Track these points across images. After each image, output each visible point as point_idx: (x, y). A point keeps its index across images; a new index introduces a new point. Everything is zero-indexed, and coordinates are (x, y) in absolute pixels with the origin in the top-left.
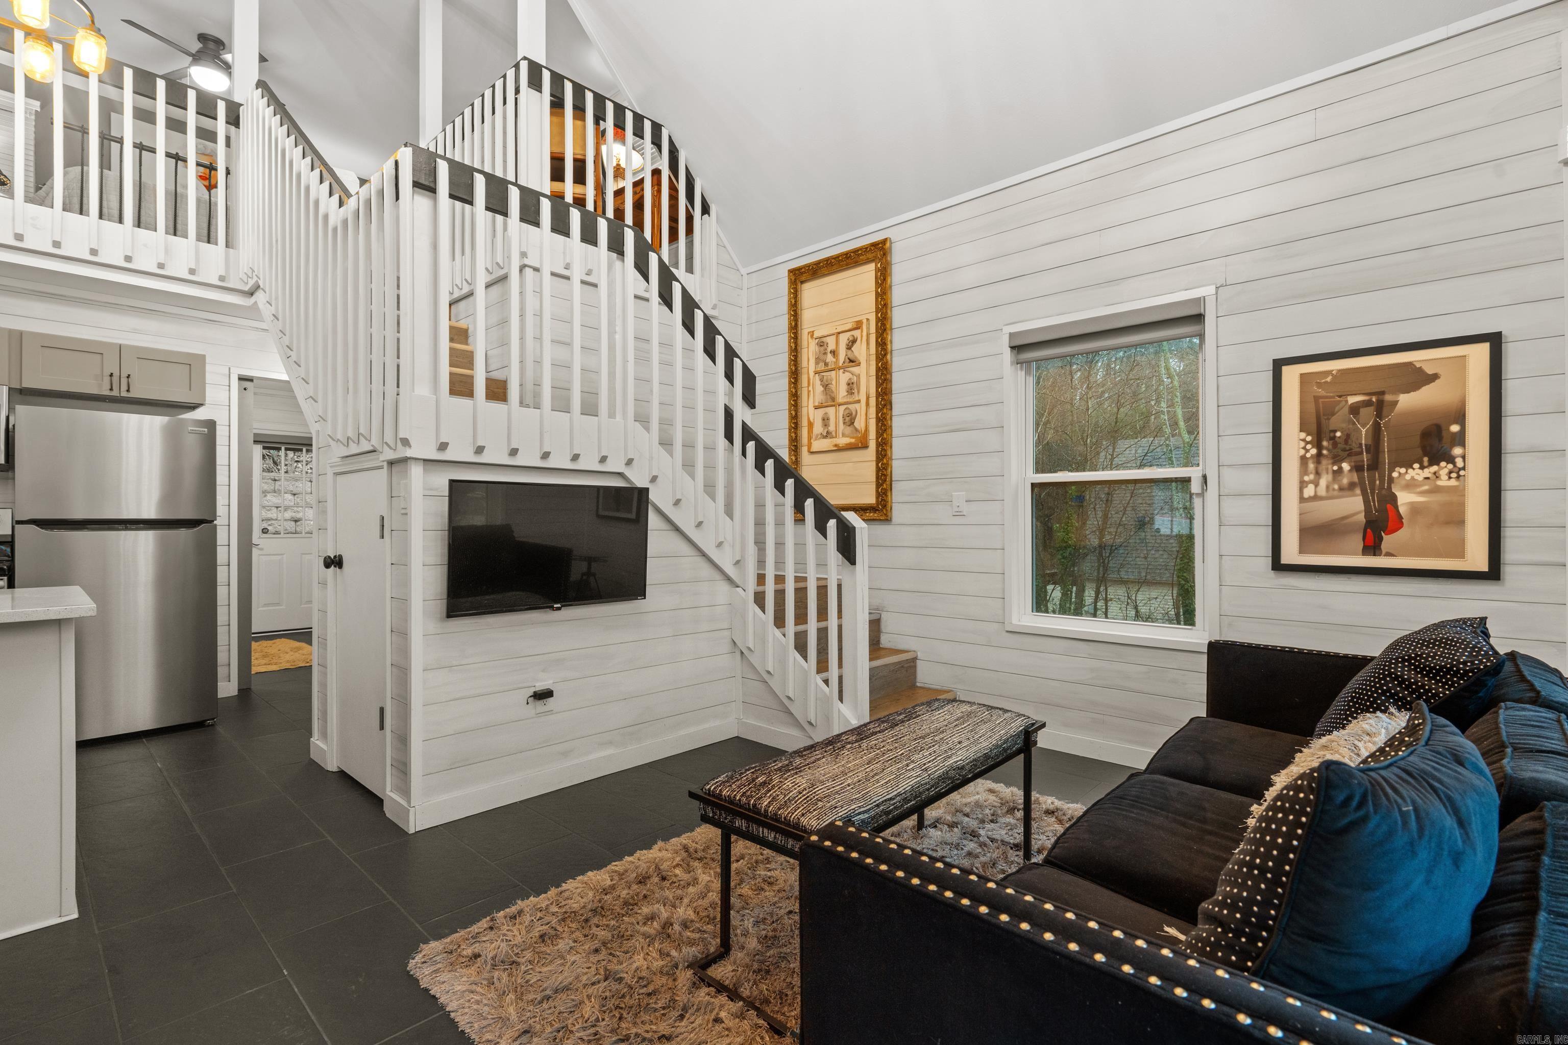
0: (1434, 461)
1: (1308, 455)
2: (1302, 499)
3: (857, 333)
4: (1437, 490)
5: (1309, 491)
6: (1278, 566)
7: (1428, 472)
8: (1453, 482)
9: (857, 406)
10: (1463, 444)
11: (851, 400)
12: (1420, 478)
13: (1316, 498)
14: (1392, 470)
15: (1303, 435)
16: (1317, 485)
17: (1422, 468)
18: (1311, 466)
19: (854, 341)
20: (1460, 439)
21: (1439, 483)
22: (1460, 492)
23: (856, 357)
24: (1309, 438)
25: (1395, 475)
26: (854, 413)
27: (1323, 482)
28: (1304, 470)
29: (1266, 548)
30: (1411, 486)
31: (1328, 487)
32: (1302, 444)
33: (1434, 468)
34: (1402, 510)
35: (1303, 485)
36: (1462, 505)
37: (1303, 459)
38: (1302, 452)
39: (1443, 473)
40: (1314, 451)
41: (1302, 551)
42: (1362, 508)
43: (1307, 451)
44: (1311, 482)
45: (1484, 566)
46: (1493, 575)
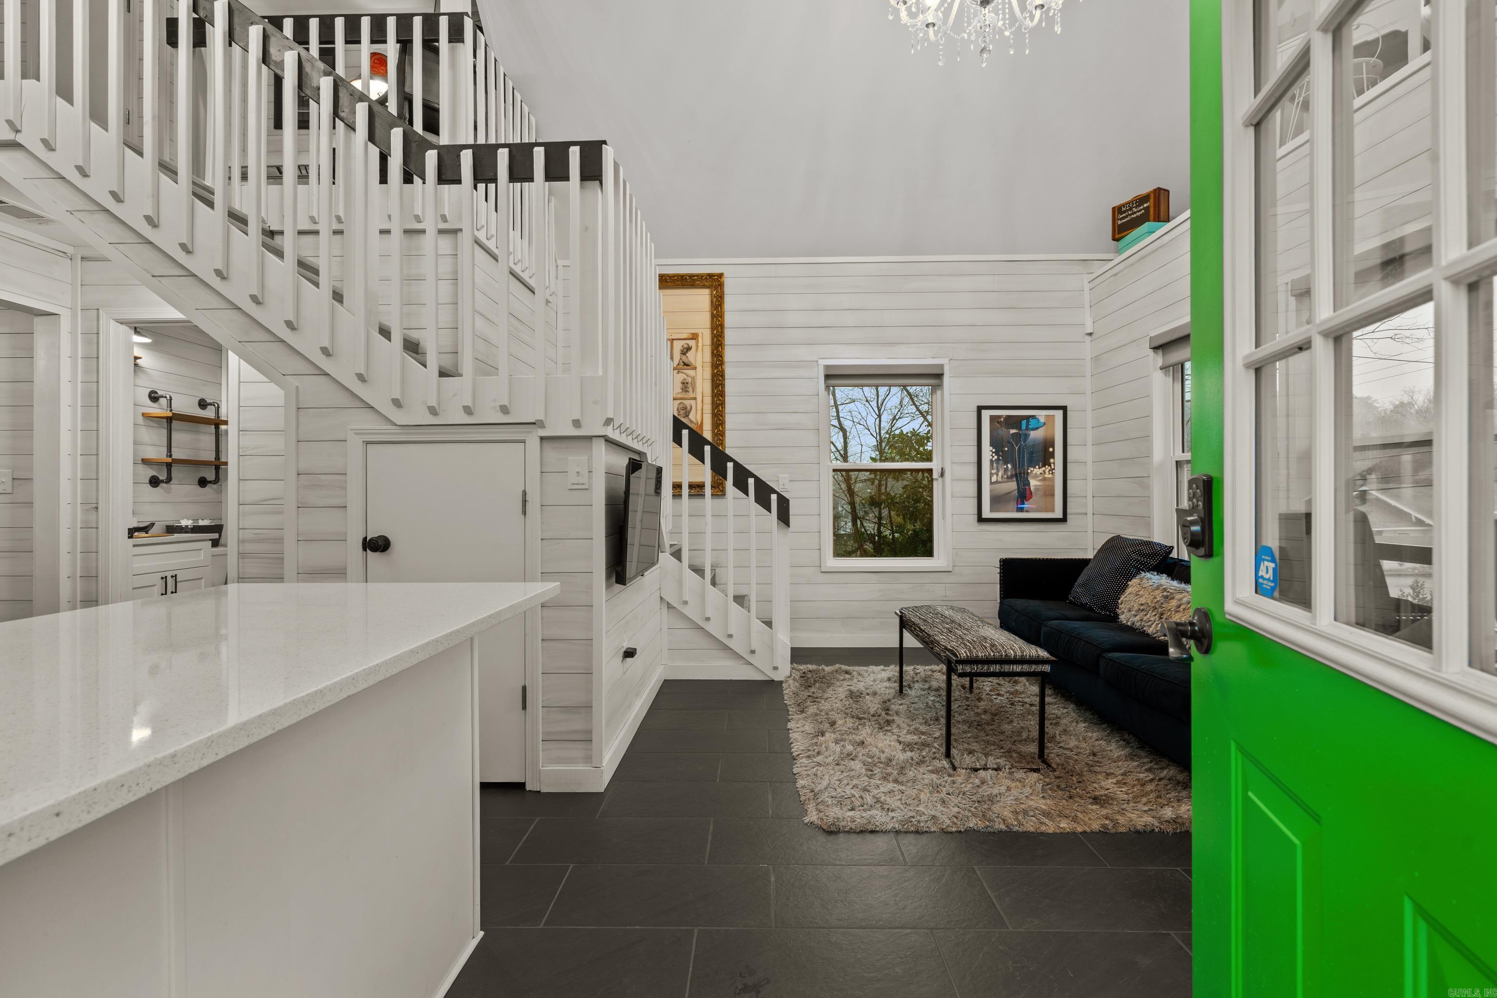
0: (1044, 466)
1: (994, 459)
2: (991, 483)
3: (692, 343)
4: (1045, 479)
5: (994, 479)
6: (981, 520)
7: (1041, 470)
8: (1050, 476)
9: (693, 402)
10: (1053, 457)
11: (686, 396)
12: (1038, 473)
13: (997, 482)
14: (1028, 469)
15: (991, 448)
16: (997, 476)
17: (1039, 468)
18: (995, 465)
19: (689, 349)
20: (1052, 455)
21: (1046, 476)
22: (1052, 480)
23: (690, 362)
24: (994, 450)
25: (1029, 471)
26: (689, 408)
27: (1000, 474)
28: (992, 468)
29: (975, 511)
30: (1035, 476)
31: (1002, 477)
32: (991, 453)
33: (1044, 468)
34: (1032, 489)
35: (991, 475)
36: (1053, 486)
37: (991, 461)
38: (991, 457)
39: (1047, 471)
40: (996, 457)
41: (991, 511)
42: (1016, 488)
43: (993, 457)
44: (995, 474)
45: (1061, 516)
46: (1064, 520)
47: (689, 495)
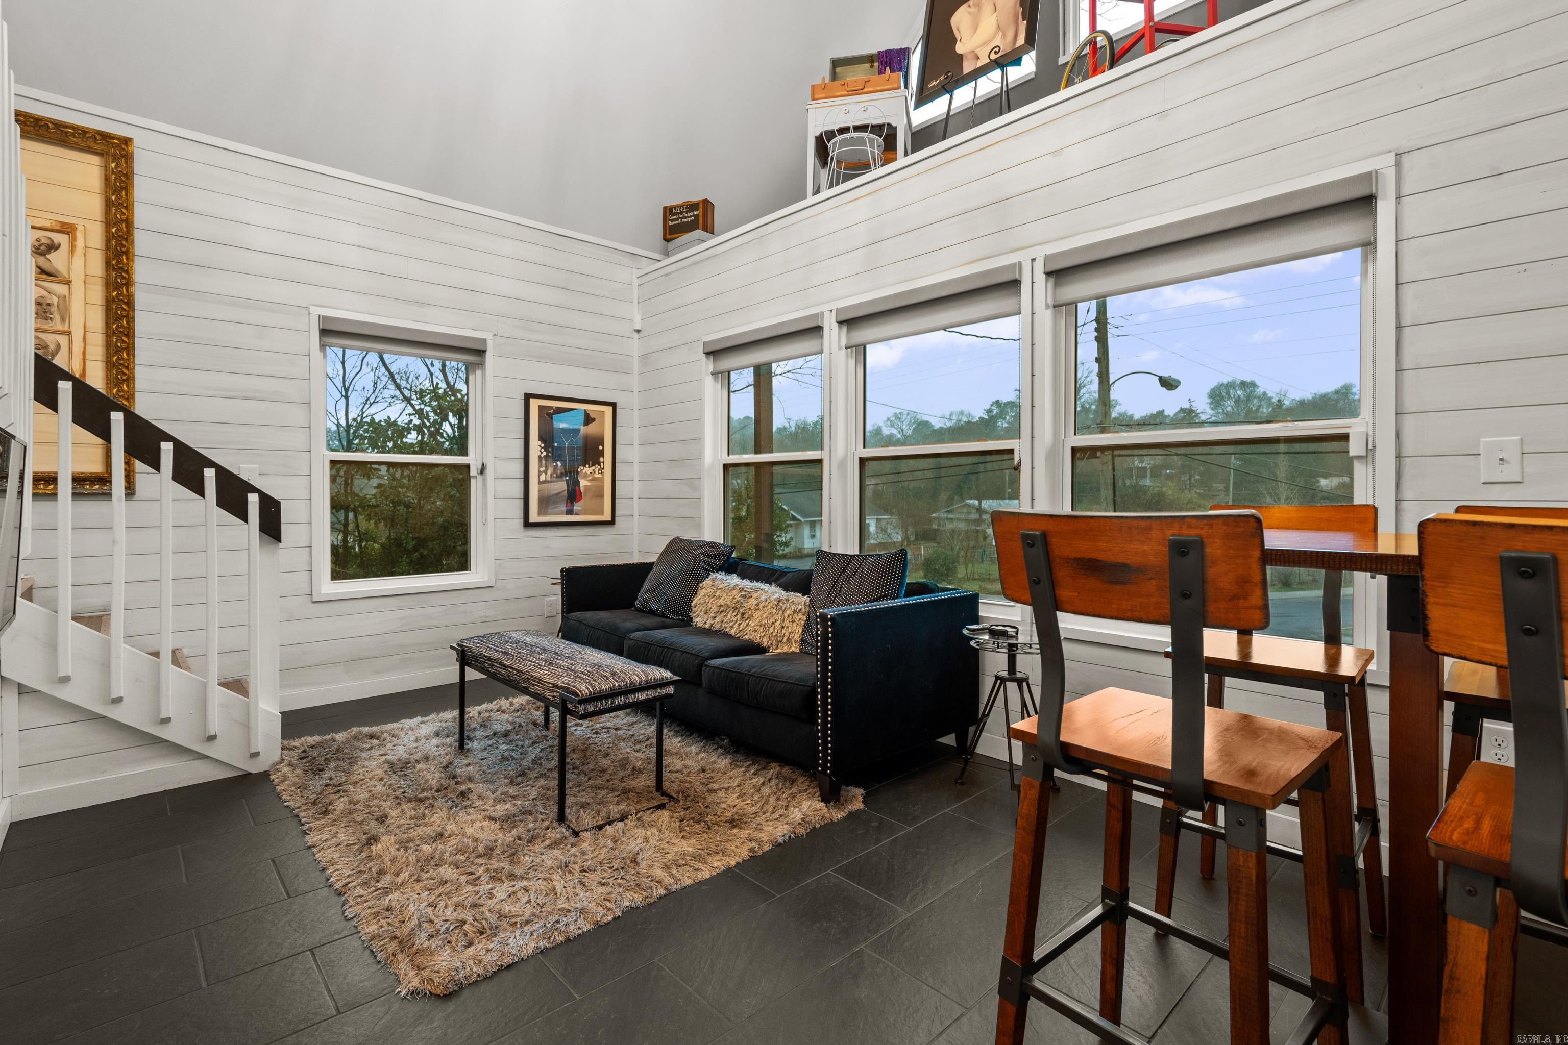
0: (593, 465)
1: (542, 456)
2: (540, 483)
3: (61, 239)
4: (594, 479)
5: (543, 478)
6: (527, 524)
7: (591, 470)
8: (600, 476)
9: (63, 340)
10: (603, 456)
11: (46, 327)
12: (588, 472)
13: (545, 482)
14: (578, 468)
15: (540, 443)
16: (546, 474)
17: (589, 467)
18: (544, 462)
19: (53, 247)
20: (602, 454)
21: (596, 476)
22: (601, 480)
23: (57, 270)
24: (543, 445)
25: (579, 470)
26: (52, 347)
27: (549, 472)
28: (540, 466)
29: (520, 513)
30: (585, 476)
31: (551, 475)
32: (539, 448)
33: (594, 468)
34: (582, 489)
35: (540, 473)
36: (603, 487)
37: (540, 457)
38: (540, 453)
39: (597, 470)
40: (545, 453)
41: (539, 514)
42: (566, 488)
43: (542, 453)
44: (544, 472)
45: (610, 519)
46: (612, 522)
47: (73, 494)
